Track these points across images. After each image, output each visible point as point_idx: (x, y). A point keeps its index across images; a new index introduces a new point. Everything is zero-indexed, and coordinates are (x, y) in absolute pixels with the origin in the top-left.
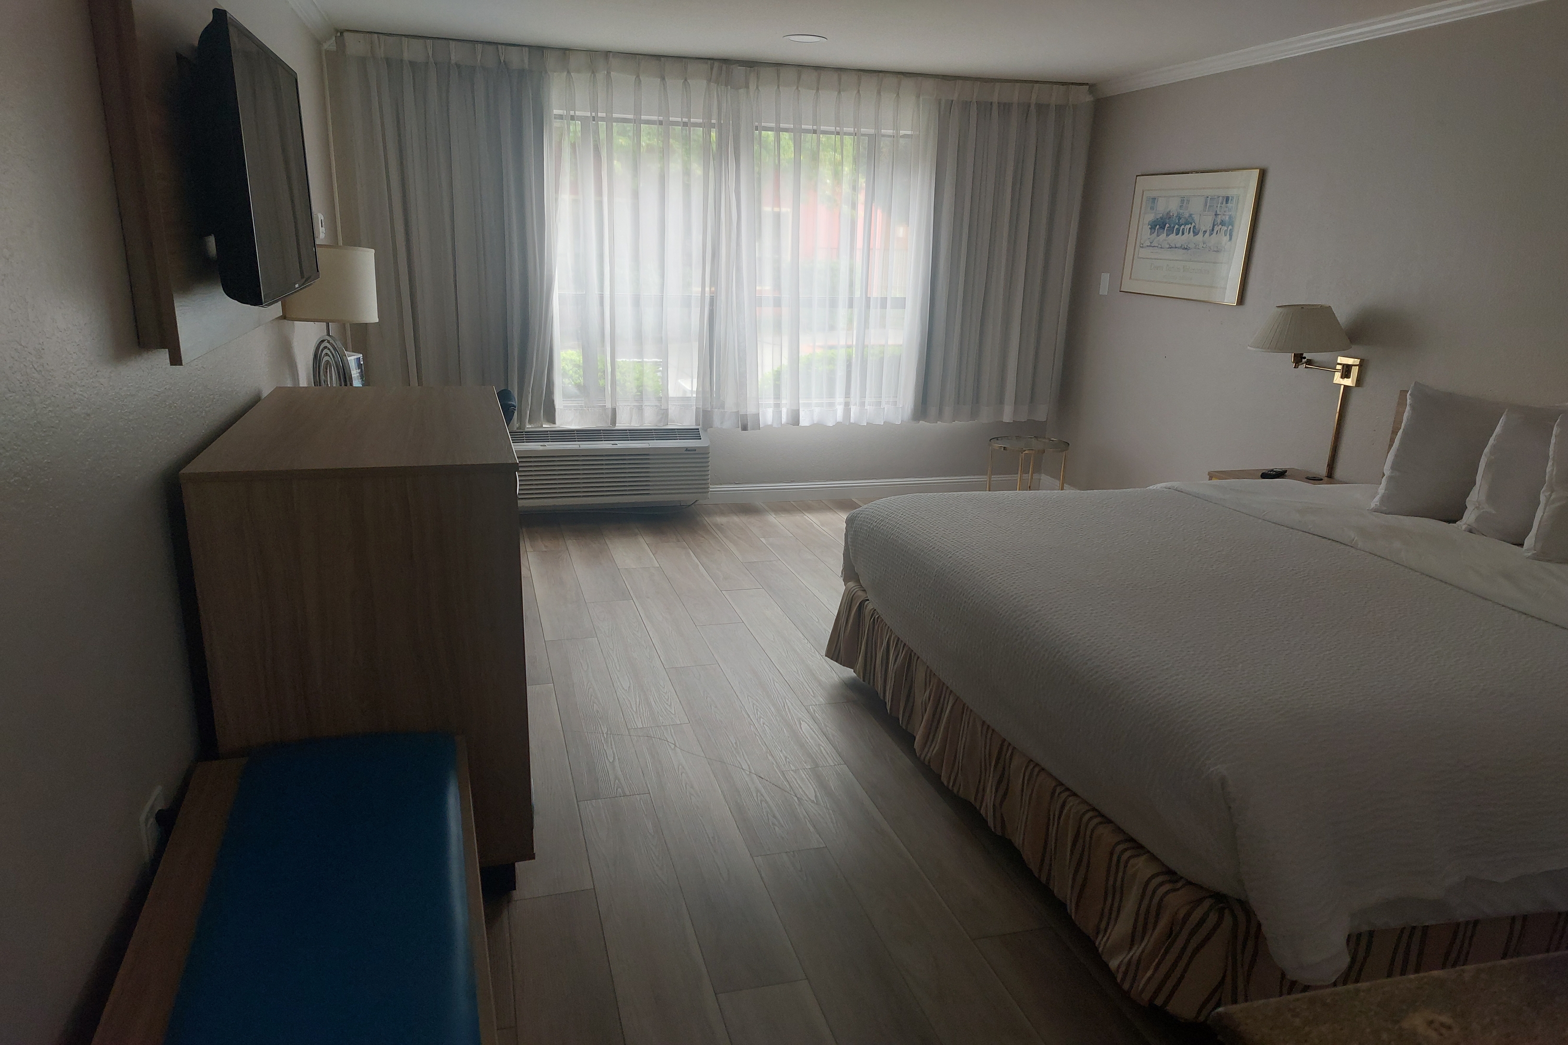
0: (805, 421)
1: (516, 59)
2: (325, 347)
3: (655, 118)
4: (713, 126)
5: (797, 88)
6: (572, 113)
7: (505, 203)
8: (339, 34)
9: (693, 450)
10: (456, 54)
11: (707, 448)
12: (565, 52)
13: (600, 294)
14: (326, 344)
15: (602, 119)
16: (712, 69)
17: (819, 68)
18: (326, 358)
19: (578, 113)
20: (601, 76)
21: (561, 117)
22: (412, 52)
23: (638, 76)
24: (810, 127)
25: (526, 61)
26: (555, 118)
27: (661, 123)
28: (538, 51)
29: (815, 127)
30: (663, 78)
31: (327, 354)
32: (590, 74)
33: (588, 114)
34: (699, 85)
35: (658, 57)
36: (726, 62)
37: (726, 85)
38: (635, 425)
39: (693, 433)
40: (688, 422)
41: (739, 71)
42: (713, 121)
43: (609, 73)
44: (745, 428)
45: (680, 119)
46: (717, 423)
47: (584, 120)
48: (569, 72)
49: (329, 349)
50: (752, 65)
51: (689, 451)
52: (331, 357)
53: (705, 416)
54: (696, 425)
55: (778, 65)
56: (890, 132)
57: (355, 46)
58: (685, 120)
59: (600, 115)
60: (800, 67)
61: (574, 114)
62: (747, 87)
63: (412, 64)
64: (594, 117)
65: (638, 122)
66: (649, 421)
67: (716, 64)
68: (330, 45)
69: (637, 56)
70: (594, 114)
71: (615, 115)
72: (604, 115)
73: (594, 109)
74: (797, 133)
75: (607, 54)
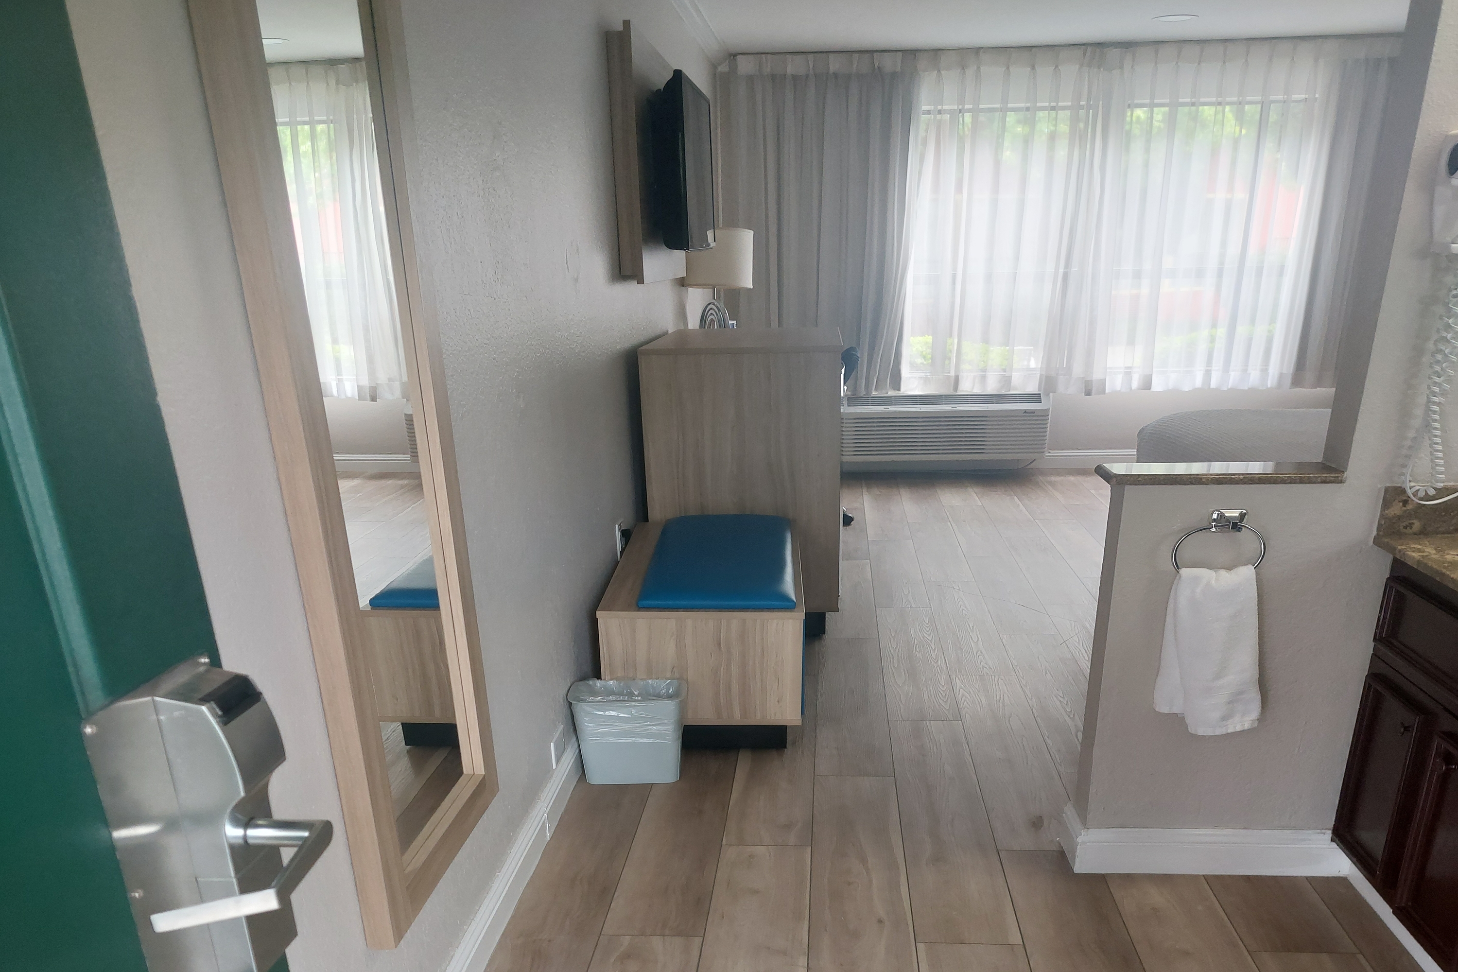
0: (1158, 386)
1: (889, 64)
2: (711, 309)
3: (1022, 105)
4: (1082, 107)
5: (1177, 63)
6: (939, 107)
7: (869, 194)
8: (732, 57)
9: (1033, 412)
10: (835, 65)
11: (1048, 410)
12: (936, 53)
13: (953, 274)
14: (711, 306)
15: (969, 111)
16: (1085, 53)
17: (1202, 42)
18: (712, 317)
19: (945, 107)
20: (970, 71)
21: (928, 112)
22: (793, 67)
23: (1008, 68)
24: (1188, 100)
25: (899, 65)
26: (923, 114)
27: (1028, 109)
28: (911, 54)
29: (1193, 100)
30: (1033, 68)
31: (712, 314)
32: (959, 70)
33: (956, 107)
34: (1070, 70)
35: (1029, 48)
36: (1101, 45)
37: (1099, 68)
38: (977, 391)
39: (1035, 398)
40: (1032, 388)
41: (1115, 52)
42: (1082, 103)
43: (978, 68)
44: (1088, 393)
45: (1047, 104)
46: (1061, 388)
47: (951, 112)
48: (939, 71)
49: (714, 310)
50: (1128, 46)
51: (1027, 413)
52: (715, 315)
53: (1049, 382)
54: (1039, 391)
55: (1158, 43)
56: (1281, 97)
57: (745, 66)
58: (1053, 104)
59: (966, 107)
60: (1181, 43)
61: (941, 109)
62: (1121, 67)
63: (795, 77)
64: (960, 110)
65: (1004, 110)
66: (992, 387)
67: (1089, 49)
68: (723, 68)
69: (1008, 49)
70: (960, 107)
71: (981, 106)
72: (971, 107)
73: (962, 100)
74: (1174, 106)
75: (977, 51)
